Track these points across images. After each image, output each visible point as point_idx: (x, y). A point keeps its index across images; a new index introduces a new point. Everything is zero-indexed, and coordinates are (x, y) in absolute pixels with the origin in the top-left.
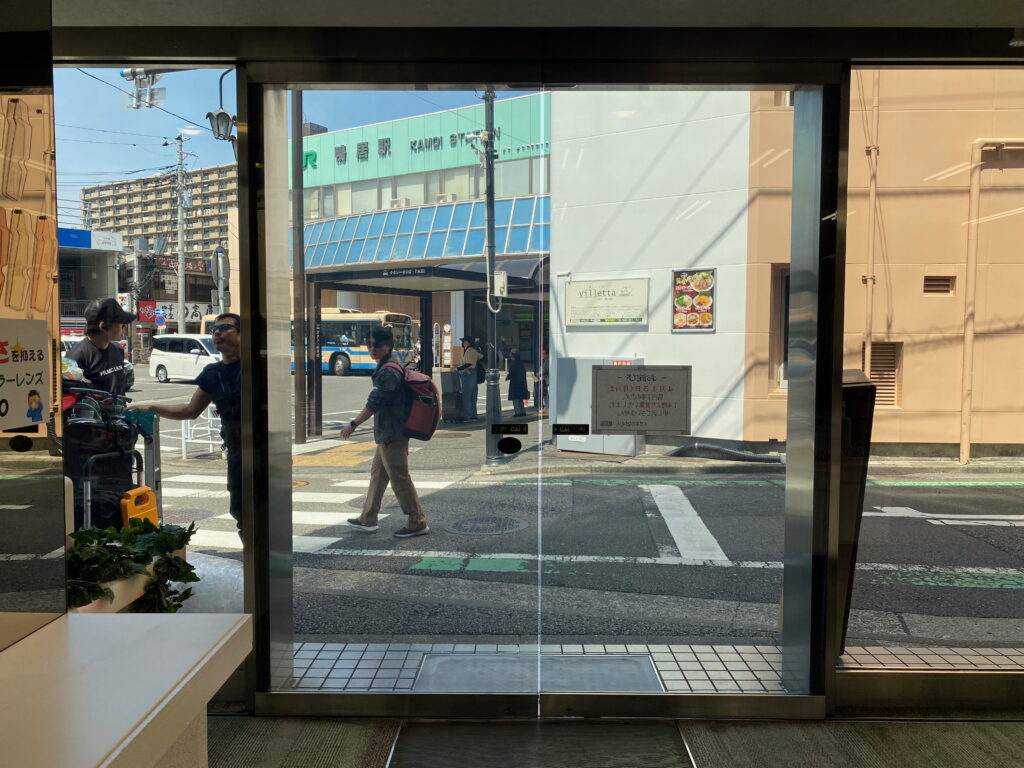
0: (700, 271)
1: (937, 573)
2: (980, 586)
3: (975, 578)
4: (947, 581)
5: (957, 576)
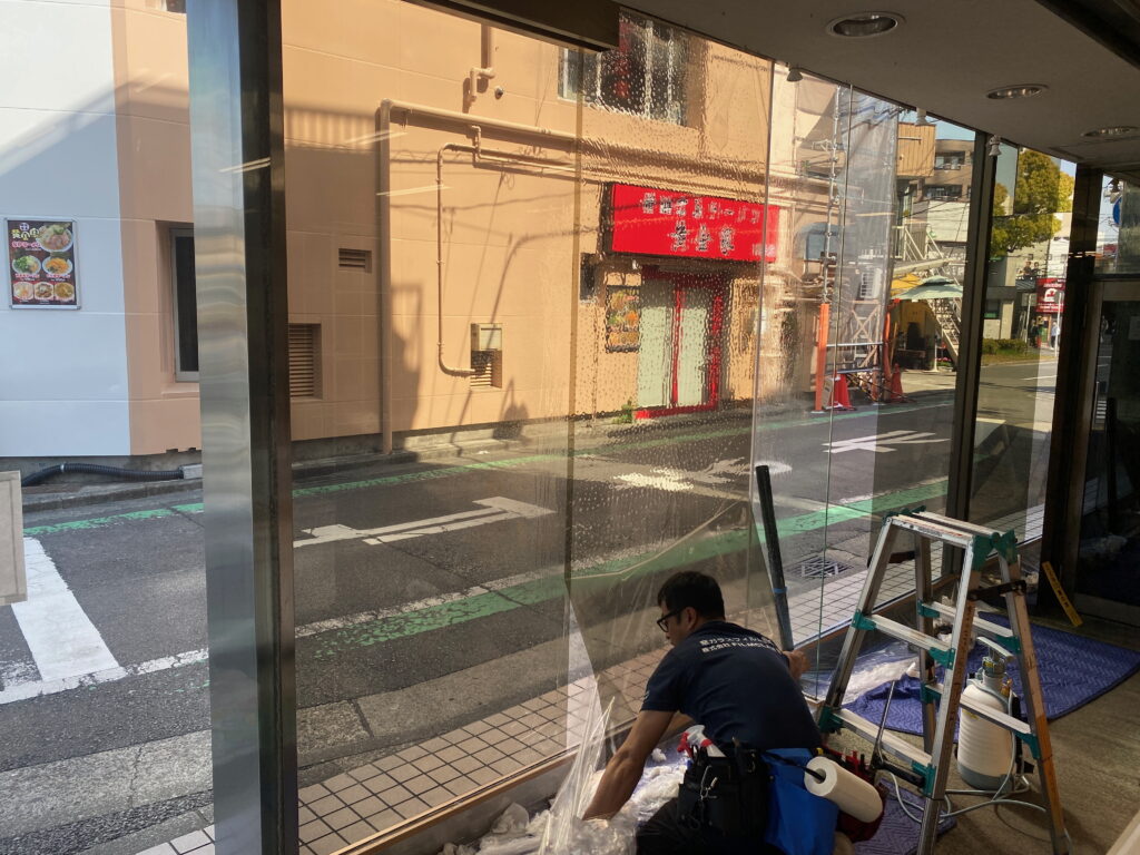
0: (49, 223)
1: (385, 621)
2: (430, 628)
3: (424, 617)
4: (398, 630)
5: (407, 619)
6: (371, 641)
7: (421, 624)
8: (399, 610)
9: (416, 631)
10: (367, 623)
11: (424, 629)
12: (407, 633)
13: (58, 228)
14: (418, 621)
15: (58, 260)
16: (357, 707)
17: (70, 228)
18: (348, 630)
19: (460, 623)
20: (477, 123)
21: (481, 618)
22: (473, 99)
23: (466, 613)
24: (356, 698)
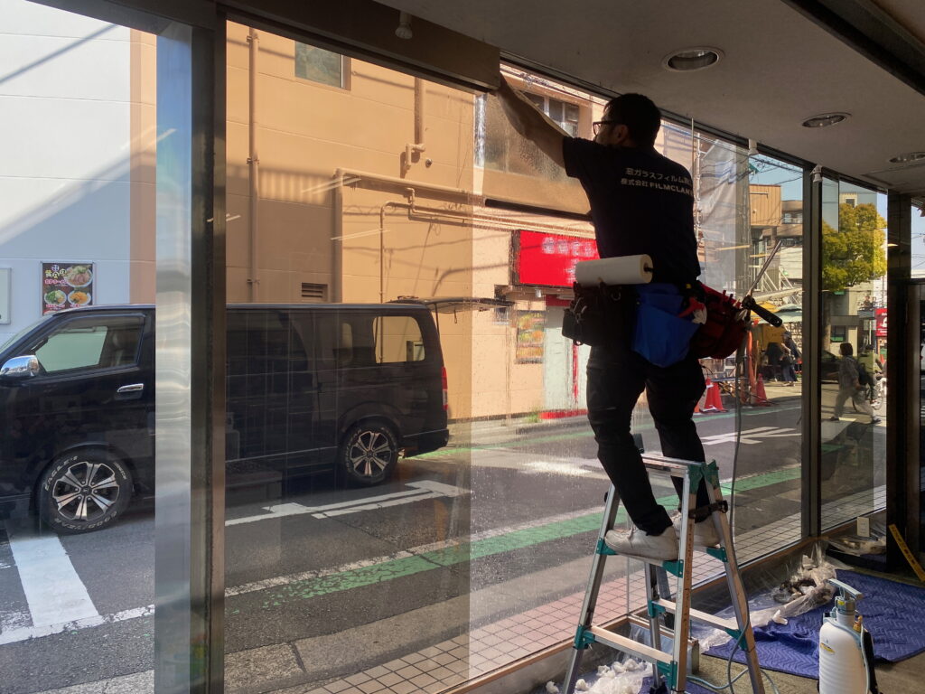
0: (75, 265)
1: (324, 578)
2: (362, 584)
3: (358, 575)
4: (334, 586)
5: (343, 578)
6: (312, 594)
7: (355, 581)
8: (337, 570)
9: (350, 586)
10: (309, 580)
11: (357, 585)
12: (342, 588)
13: (81, 268)
14: (351, 579)
15: (80, 293)
16: (294, 648)
17: (91, 269)
18: (292, 586)
19: (387, 581)
20: (412, 186)
21: (405, 577)
22: (408, 167)
23: (393, 573)
24: (295, 640)
